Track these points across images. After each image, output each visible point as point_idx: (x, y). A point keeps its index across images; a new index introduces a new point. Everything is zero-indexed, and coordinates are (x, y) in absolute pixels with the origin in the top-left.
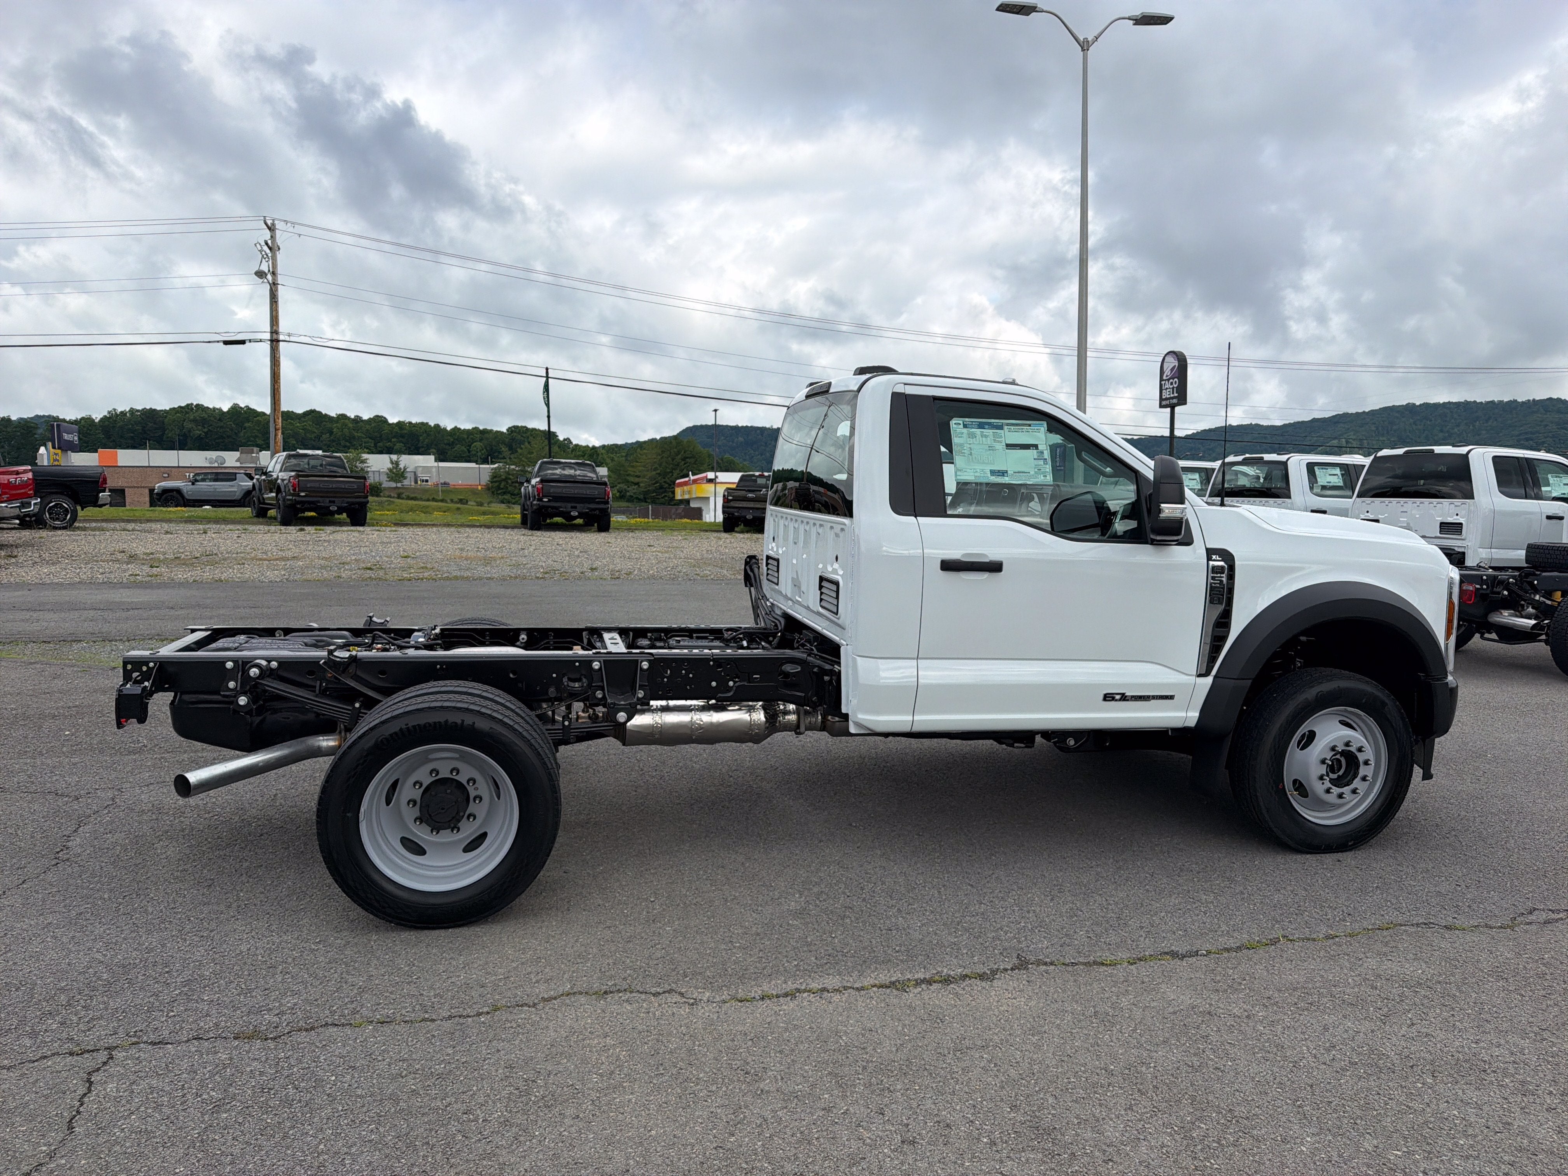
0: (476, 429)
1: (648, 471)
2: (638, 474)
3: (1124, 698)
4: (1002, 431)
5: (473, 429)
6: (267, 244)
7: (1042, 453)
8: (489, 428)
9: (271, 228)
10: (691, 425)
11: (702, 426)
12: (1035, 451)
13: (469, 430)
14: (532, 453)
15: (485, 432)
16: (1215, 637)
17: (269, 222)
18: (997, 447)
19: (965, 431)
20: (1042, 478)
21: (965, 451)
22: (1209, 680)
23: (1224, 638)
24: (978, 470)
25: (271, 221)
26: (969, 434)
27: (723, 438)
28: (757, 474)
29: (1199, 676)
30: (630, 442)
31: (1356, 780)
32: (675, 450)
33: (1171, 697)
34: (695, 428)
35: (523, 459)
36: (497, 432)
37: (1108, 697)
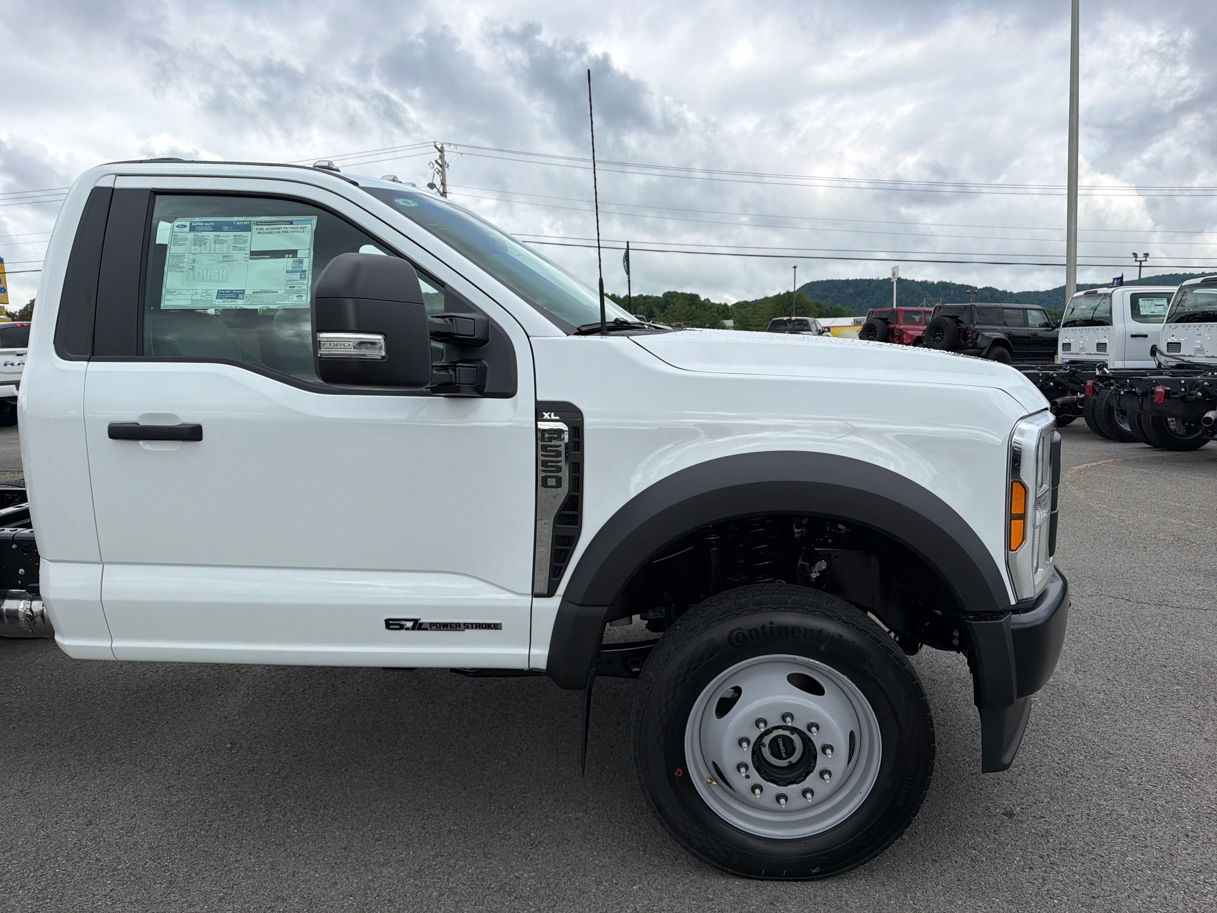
0: (641, 296)
1: (764, 321)
2: (757, 323)
3: (418, 625)
4: (248, 234)
5: (639, 296)
6: (437, 162)
7: (301, 262)
8: (650, 295)
9: (441, 151)
10: (809, 282)
11: (818, 282)
12: (291, 260)
13: (636, 297)
14: (676, 312)
15: (647, 298)
16: (557, 536)
17: (439, 146)
18: (236, 257)
19: (191, 235)
20: (295, 298)
21: (185, 265)
22: (554, 603)
23: (571, 541)
24: (199, 292)
25: (441, 145)
26: (195, 240)
27: (835, 290)
28: (785, 318)
29: (535, 595)
30: (759, 298)
31: (811, 775)
32: (787, 303)
33: (496, 626)
34: (812, 283)
35: (669, 317)
36: (656, 297)
37: (392, 624)
